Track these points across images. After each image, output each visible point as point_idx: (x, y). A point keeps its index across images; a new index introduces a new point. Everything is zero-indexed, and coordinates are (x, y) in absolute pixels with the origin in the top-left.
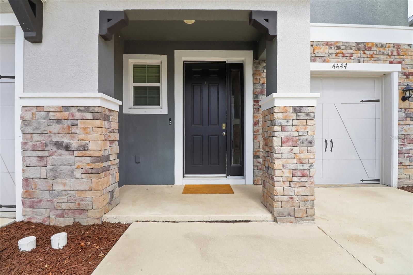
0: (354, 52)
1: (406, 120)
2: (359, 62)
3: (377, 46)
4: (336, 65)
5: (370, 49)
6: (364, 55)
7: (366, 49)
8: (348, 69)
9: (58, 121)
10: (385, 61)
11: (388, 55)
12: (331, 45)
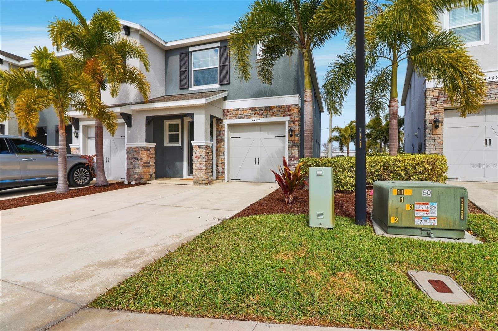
0: (264, 112)
1: (293, 147)
2: (267, 117)
3: (276, 107)
4: (254, 120)
5: (272, 109)
6: (269, 113)
7: (270, 110)
8: (260, 121)
9: (135, 151)
10: (281, 116)
11: (283, 111)
12: (253, 109)
